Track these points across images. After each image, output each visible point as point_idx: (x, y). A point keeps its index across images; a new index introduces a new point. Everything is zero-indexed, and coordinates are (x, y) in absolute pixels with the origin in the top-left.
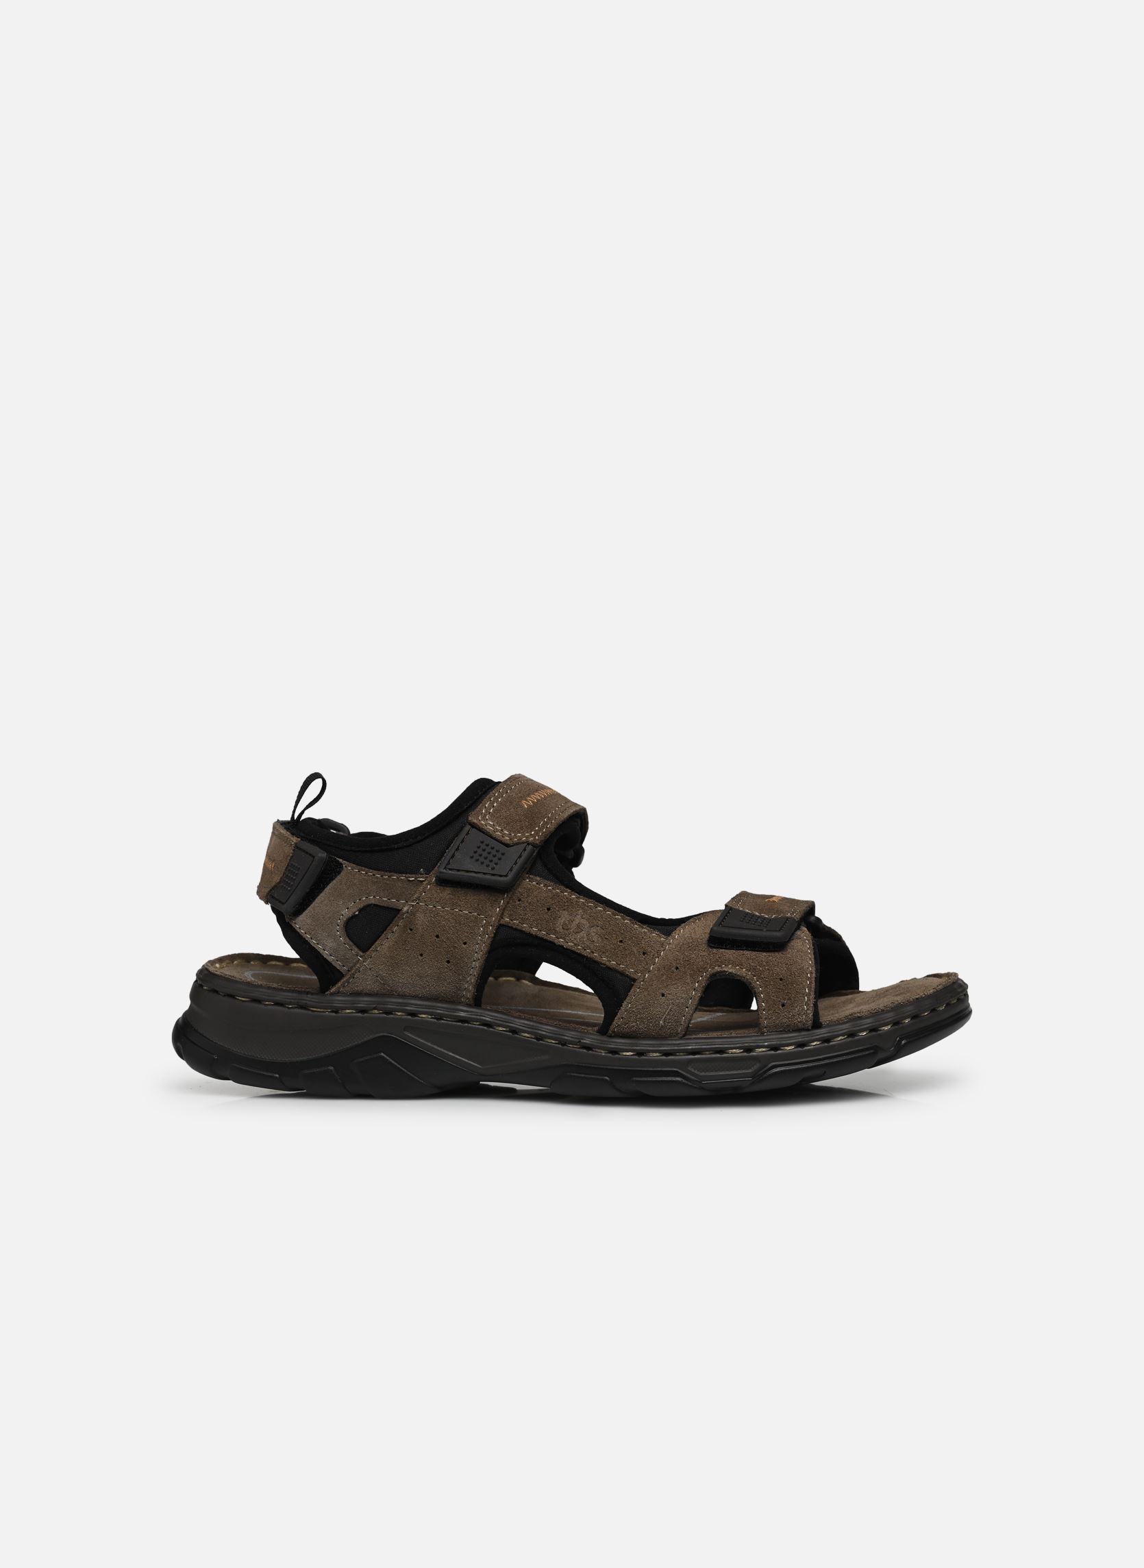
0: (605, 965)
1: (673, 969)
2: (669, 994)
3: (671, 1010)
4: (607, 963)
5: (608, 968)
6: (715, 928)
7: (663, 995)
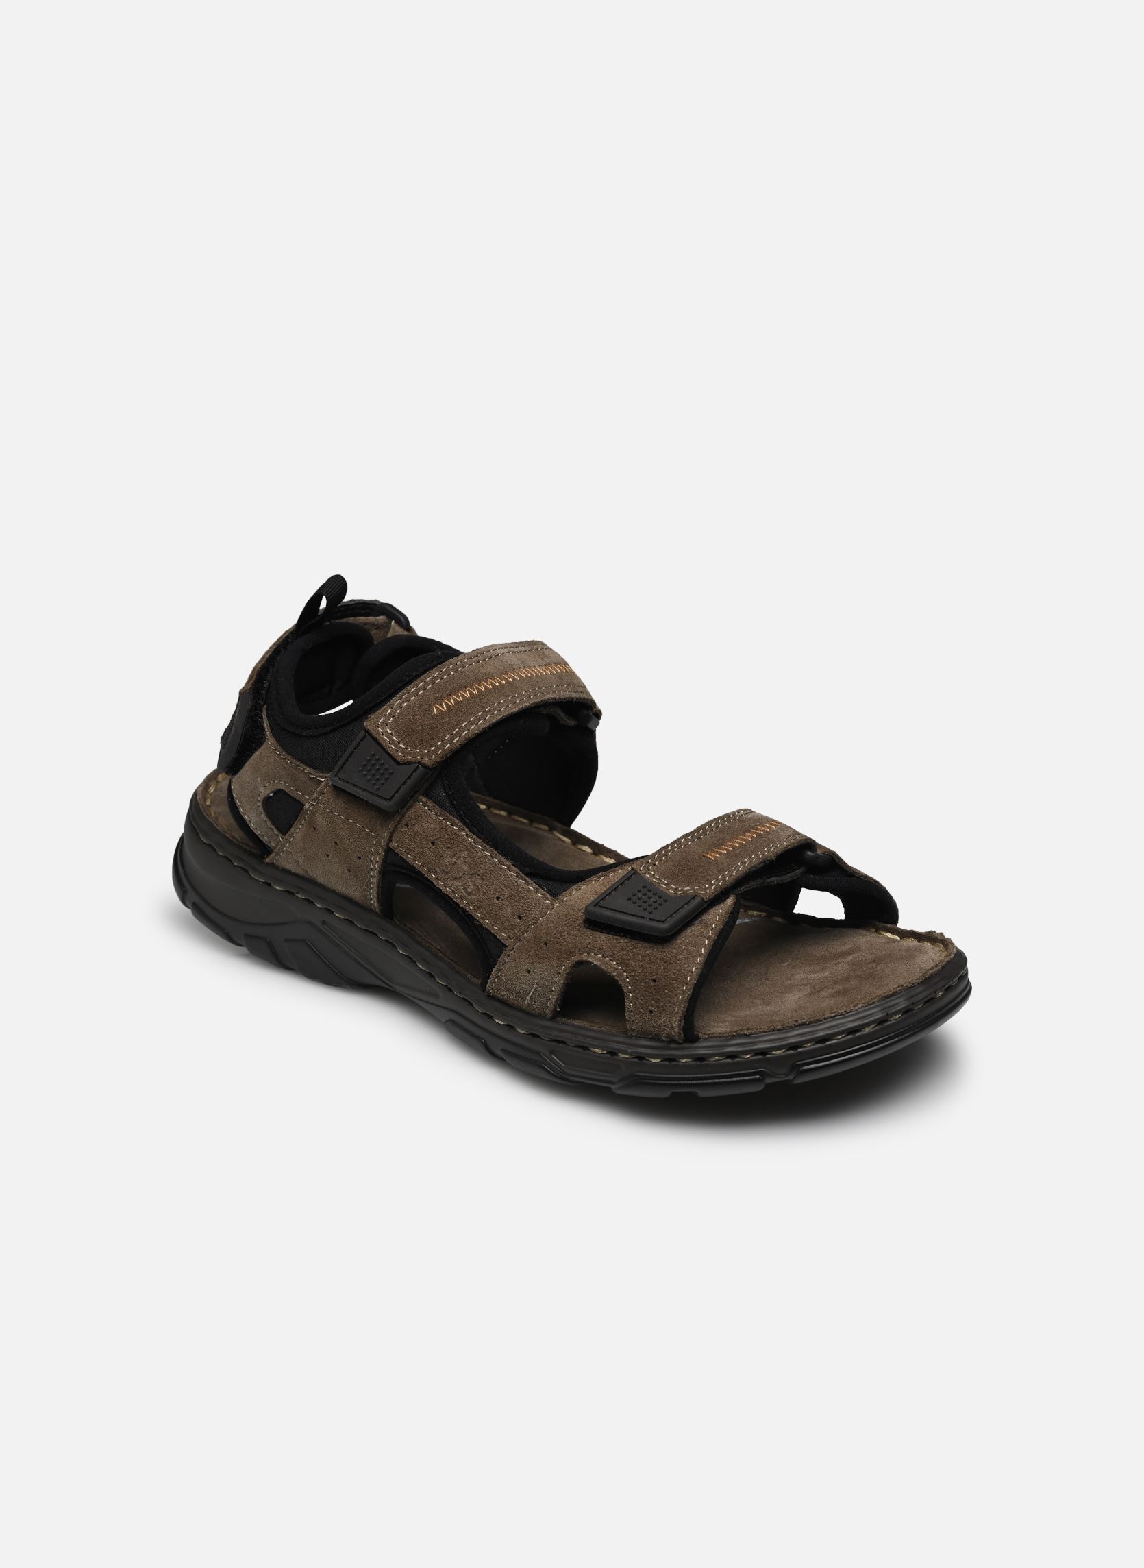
0: (478, 922)
1: (542, 944)
2: (534, 972)
3: (535, 990)
4: (481, 921)
5: (481, 926)
6: (590, 908)
7: (529, 972)
